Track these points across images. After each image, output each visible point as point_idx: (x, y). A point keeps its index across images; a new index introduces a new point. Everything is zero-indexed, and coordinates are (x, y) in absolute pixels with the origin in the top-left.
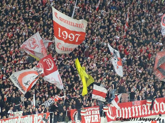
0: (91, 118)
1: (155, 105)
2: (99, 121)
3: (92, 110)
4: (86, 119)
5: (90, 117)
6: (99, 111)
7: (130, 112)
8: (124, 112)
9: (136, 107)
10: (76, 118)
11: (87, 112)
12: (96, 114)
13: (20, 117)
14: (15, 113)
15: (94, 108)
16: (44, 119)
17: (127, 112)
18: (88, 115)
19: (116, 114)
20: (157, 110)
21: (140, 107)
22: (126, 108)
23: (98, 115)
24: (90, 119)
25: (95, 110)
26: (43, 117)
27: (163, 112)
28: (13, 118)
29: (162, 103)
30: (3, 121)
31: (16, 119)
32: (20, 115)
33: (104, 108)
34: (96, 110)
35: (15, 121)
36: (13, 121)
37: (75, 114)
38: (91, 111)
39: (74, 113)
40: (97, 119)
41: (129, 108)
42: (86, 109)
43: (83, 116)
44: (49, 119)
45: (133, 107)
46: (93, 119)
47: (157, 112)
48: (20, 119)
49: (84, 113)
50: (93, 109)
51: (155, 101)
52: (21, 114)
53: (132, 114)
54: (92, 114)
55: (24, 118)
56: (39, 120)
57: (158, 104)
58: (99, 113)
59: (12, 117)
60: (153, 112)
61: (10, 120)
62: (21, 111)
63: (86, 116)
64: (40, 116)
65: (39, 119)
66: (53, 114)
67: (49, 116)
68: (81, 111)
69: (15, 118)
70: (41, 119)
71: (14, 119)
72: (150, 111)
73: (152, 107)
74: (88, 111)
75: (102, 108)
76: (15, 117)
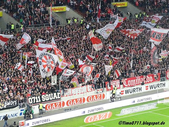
1: (147, 78)
2: (120, 87)
7: (135, 82)
8: (132, 82)
9: (138, 80)
10: (108, 86)
11: (114, 83)
16: (92, 87)
17: (133, 82)
19: (128, 84)
20: (148, 81)
21: (140, 79)
22: (133, 80)
23: (119, 84)
25: (117, 82)
27: (151, 81)
29: (151, 77)
33: (122, 80)
37: (108, 84)
41: (134, 80)
43: (112, 85)
45: (136, 80)
47: (148, 82)
48: (80, 88)
51: (147, 76)
53: (136, 83)
55: (83, 87)
57: (149, 78)
60: (146, 82)
61: (75, 88)
70: (91, 87)
72: (145, 81)
73: (145, 79)
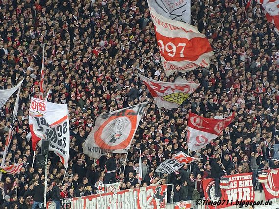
0: (238, 193)
2: (252, 198)
3: (240, 180)
4: (229, 196)
5: (236, 191)
6: (251, 181)
11: (231, 183)
12: (247, 187)
13: (115, 192)
14: (108, 185)
15: (243, 176)
18: (232, 189)
23: (250, 188)
24: (236, 195)
25: (244, 180)
26: (154, 192)
28: (103, 195)
30: (87, 200)
31: (109, 196)
32: (116, 189)
33: (260, 175)
34: (247, 180)
35: (108, 199)
36: (104, 200)
37: (211, 187)
38: (238, 181)
39: (209, 186)
40: (248, 196)
42: (230, 178)
43: (225, 190)
44: (166, 196)
46: (241, 195)
49: (225, 184)
50: (242, 178)
52: (118, 188)
54: (240, 186)
55: (123, 194)
56: (148, 198)
58: (251, 185)
59: (103, 192)
61: (98, 198)
62: (117, 183)
63: (230, 189)
64: (151, 191)
65: (148, 195)
66: (173, 186)
67: (166, 190)
68: (221, 181)
69: (107, 195)
70: (152, 195)
71: (105, 196)
74: (233, 181)
75: (257, 176)
76: (107, 193)
